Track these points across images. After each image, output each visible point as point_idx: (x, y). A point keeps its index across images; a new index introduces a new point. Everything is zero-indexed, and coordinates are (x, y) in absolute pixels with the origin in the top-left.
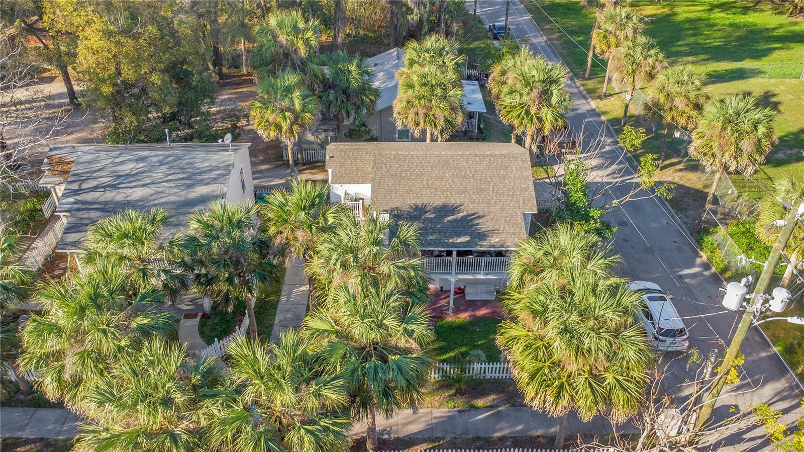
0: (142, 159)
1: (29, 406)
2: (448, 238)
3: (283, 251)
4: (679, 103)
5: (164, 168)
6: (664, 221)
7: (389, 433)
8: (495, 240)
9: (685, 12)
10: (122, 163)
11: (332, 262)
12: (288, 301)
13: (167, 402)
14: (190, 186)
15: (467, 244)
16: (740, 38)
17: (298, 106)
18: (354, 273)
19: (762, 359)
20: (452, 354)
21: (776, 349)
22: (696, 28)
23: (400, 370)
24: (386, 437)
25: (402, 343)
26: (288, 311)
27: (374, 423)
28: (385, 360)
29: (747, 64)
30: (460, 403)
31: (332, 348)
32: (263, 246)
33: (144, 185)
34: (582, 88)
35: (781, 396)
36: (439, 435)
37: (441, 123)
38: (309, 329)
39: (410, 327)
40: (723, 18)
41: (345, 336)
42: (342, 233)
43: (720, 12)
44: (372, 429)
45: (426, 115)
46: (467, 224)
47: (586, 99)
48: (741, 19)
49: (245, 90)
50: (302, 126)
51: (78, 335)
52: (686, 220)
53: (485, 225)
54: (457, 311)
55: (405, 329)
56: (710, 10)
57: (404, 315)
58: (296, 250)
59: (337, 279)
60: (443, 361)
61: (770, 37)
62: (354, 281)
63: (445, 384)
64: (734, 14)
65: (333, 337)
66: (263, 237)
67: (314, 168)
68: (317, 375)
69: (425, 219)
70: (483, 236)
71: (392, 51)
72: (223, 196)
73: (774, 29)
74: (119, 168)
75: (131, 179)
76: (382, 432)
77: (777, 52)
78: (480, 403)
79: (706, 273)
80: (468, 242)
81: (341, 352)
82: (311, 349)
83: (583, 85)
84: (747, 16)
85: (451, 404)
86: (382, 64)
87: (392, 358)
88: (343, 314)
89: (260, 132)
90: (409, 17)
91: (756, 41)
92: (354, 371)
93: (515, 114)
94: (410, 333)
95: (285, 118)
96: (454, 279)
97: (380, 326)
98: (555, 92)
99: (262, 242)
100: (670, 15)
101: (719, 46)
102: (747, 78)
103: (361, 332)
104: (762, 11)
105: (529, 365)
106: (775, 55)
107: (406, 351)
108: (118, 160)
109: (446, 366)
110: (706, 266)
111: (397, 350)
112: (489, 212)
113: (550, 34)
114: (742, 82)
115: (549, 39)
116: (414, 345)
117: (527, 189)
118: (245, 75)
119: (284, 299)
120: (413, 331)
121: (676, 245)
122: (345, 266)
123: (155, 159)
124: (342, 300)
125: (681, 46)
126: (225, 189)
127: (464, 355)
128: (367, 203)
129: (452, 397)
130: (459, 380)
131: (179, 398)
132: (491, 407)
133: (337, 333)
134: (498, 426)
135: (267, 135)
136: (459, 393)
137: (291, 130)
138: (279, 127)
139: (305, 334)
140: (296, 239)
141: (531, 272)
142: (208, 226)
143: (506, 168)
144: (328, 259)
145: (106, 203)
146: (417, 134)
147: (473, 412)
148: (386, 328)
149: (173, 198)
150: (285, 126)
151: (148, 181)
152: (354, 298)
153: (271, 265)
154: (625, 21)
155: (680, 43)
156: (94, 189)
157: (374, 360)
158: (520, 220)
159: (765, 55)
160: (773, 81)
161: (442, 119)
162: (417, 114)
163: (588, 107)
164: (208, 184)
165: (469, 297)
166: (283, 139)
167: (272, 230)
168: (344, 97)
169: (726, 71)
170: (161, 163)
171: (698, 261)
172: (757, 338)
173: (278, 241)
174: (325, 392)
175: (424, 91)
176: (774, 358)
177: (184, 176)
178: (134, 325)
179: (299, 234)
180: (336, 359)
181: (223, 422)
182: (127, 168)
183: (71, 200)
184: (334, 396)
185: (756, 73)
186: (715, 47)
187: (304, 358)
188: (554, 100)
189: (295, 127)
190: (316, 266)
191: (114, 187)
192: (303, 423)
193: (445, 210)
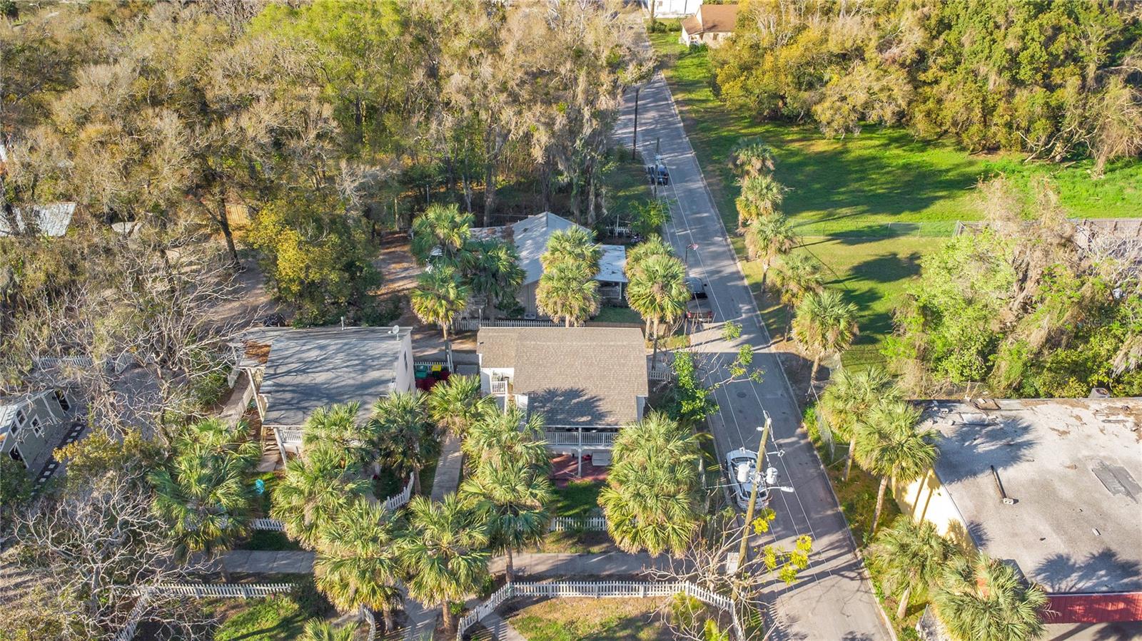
0: (322, 348)
1: (246, 549)
2: (574, 418)
3: (444, 432)
4: (793, 286)
5: (341, 356)
6: (779, 393)
7: (523, 571)
8: (610, 420)
9: (860, 148)
10: (309, 350)
11: (481, 443)
12: (444, 465)
13: (375, 539)
14: (364, 371)
15: (590, 422)
16: (908, 184)
17: (452, 295)
18: (497, 450)
19: (829, 516)
20: (577, 511)
21: (841, 509)
22: (862, 171)
23: (526, 520)
24: (521, 574)
25: (529, 503)
26: (444, 474)
27: (511, 562)
28: (516, 514)
29: (905, 218)
30: (580, 548)
31: (480, 505)
32: (430, 428)
33: (328, 370)
34: (731, 247)
35: (832, 546)
36: (562, 573)
37: (576, 312)
38: (464, 492)
39: (534, 491)
40: (898, 156)
41: (489, 497)
42: (489, 420)
43: (897, 148)
44: (510, 566)
45: (563, 305)
46: (589, 406)
47: (734, 259)
48: (917, 158)
49: (398, 249)
50: (455, 311)
51: (311, 496)
52: (798, 392)
53: (603, 407)
54: (584, 475)
55: (531, 493)
56: (886, 146)
57: (529, 484)
58: (454, 432)
59: (484, 455)
60: (569, 517)
61: (941, 182)
62: (497, 459)
63: (569, 534)
64: (912, 151)
65: (481, 498)
66: (430, 421)
67: (465, 338)
68: (471, 523)
69: (556, 401)
70: (601, 416)
71: (541, 215)
72: (393, 380)
73: (948, 171)
74: (304, 355)
75: (317, 364)
76: (520, 570)
77: (942, 202)
78: (595, 549)
79: (803, 442)
80: (590, 421)
81: (487, 508)
82: (465, 505)
83: (733, 243)
84: (925, 154)
85: (573, 550)
86: (531, 230)
87: (521, 512)
88: (488, 480)
89: (420, 316)
90: (560, 178)
91: (922, 187)
92: (494, 522)
93: (642, 302)
94: (535, 496)
95: (441, 306)
96: (581, 449)
97: (514, 490)
98: (674, 286)
99: (429, 424)
100: (841, 153)
101: (883, 194)
102: (898, 235)
103: (501, 494)
104: (944, 146)
105: (617, 517)
106: (937, 207)
107: (532, 508)
108: (304, 348)
109: (570, 521)
110: (805, 435)
111: (524, 507)
112: (609, 396)
113: (711, 178)
114: (891, 241)
115: (710, 185)
116: (538, 504)
117: (641, 375)
118: (397, 233)
119: (441, 463)
120: (536, 495)
121: (784, 416)
122: (490, 445)
123: (334, 347)
124: (488, 472)
125: (843, 193)
126: (395, 374)
127: (585, 511)
128: (511, 381)
129: (574, 544)
130: (579, 531)
131: (383, 536)
132: (605, 552)
133: (484, 495)
134: (607, 567)
135: (427, 319)
136: (580, 541)
137: (446, 316)
138: (437, 314)
139: (462, 495)
140: (454, 423)
141: (627, 449)
142: (387, 411)
143: (626, 357)
144: (478, 442)
145: (297, 386)
146: (556, 320)
147: (590, 556)
148: (518, 492)
149: (351, 382)
150: (442, 312)
151: (331, 366)
152: (496, 471)
153: (435, 442)
154: (765, 191)
155: (843, 189)
156: (288, 373)
157: (510, 514)
158: (634, 403)
159: (926, 206)
160: (924, 240)
161: (577, 308)
162: (555, 303)
163: (733, 269)
164: (378, 369)
165: (594, 464)
166: (440, 322)
167: (436, 417)
168: (493, 280)
169: (881, 226)
170: (338, 351)
171: (799, 431)
172: (830, 500)
173: (440, 425)
174: (474, 534)
175: (561, 284)
176: (838, 515)
177: (357, 362)
178: (347, 489)
179: (457, 420)
180: (483, 511)
181: (411, 552)
182: (314, 354)
183: (270, 382)
184: (480, 537)
185: (908, 229)
186: (879, 195)
187: (460, 512)
188: (674, 292)
189: (451, 313)
190: (470, 445)
191: (304, 371)
192: (461, 554)
193: (574, 393)
